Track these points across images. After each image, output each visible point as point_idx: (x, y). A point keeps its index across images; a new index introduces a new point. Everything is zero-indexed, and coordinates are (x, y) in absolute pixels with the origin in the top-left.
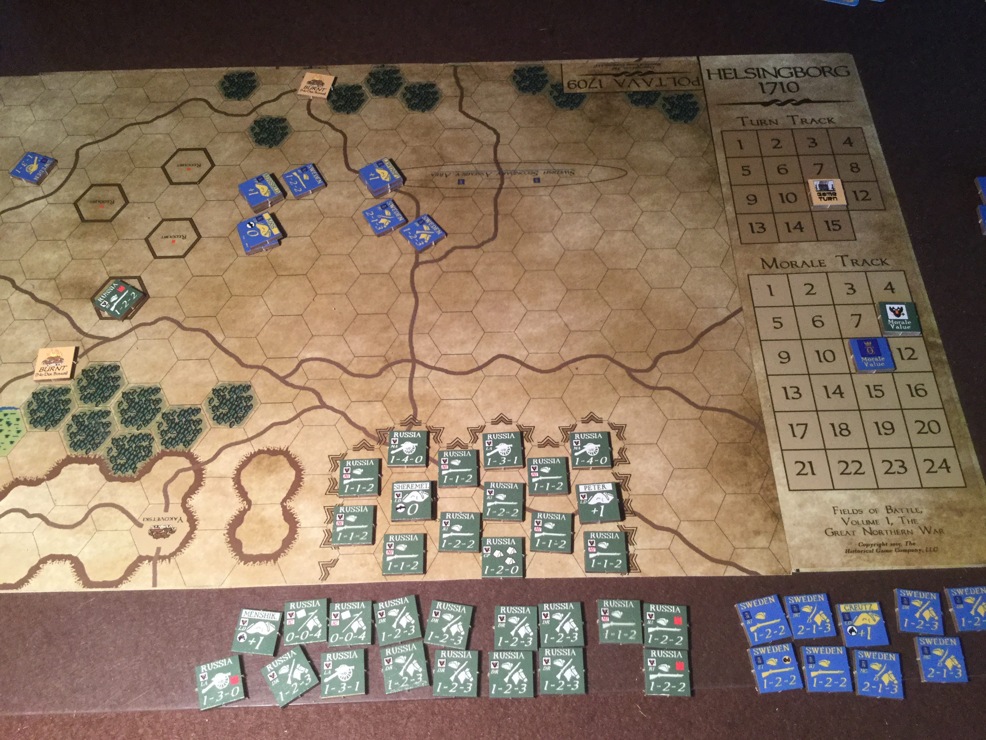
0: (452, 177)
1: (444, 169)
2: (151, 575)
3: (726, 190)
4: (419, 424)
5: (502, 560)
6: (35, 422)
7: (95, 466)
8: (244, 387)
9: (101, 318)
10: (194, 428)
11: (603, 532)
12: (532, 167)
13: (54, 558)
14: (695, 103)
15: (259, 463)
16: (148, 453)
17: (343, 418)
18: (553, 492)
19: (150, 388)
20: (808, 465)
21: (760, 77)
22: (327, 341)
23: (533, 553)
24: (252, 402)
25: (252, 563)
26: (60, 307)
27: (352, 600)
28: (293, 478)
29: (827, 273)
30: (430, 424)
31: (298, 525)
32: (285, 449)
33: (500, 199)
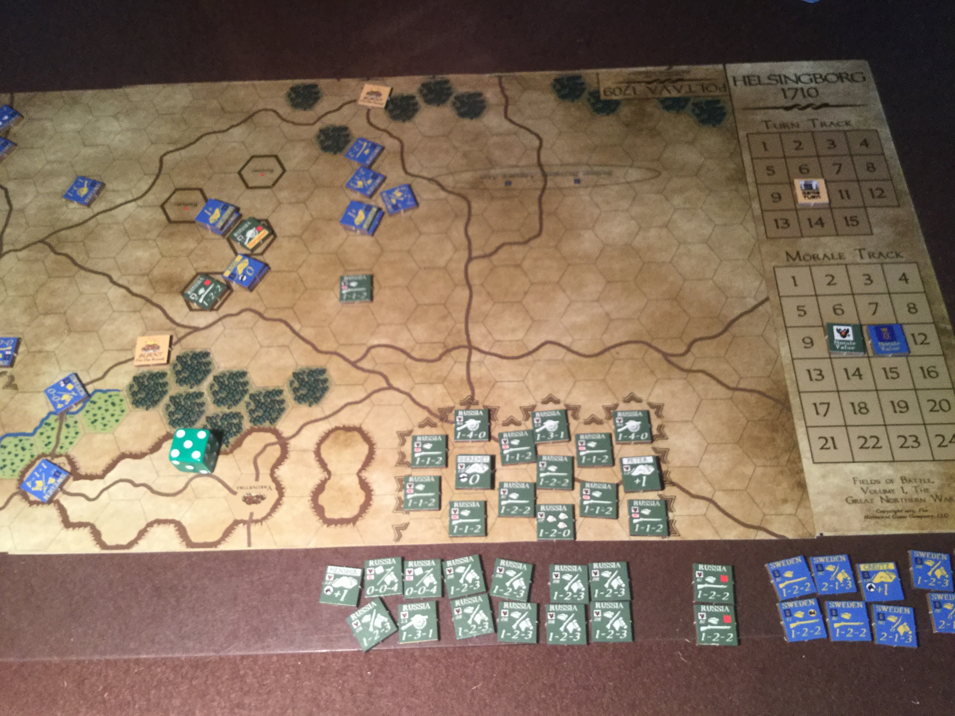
0: (499, 179)
1: (493, 172)
2: (245, 536)
3: (752, 189)
4: (477, 403)
5: (554, 525)
6: (137, 403)
8: (320, 371)
9: (191, 309)
10: (278, 407)
11: (645, 500)
12: (572, 169)
13: (159, 522)
14: (722, 108)
15: (337, 438)
16: (239, 429)
17: (408, 398)
18: (599, 464)
19: (238, 372)
20: (830, 441)
21: (782, 83)
22: (391, 329)
23: (582, 519)
24: (328, 384)
25: (333, 525)
26: (155, 300)
27: (422, 558)
28: (366, 452)
29: (846, 265)
30: (487, 403)
31: (372, 493)
32: (358, 426)
33: (544, 199)
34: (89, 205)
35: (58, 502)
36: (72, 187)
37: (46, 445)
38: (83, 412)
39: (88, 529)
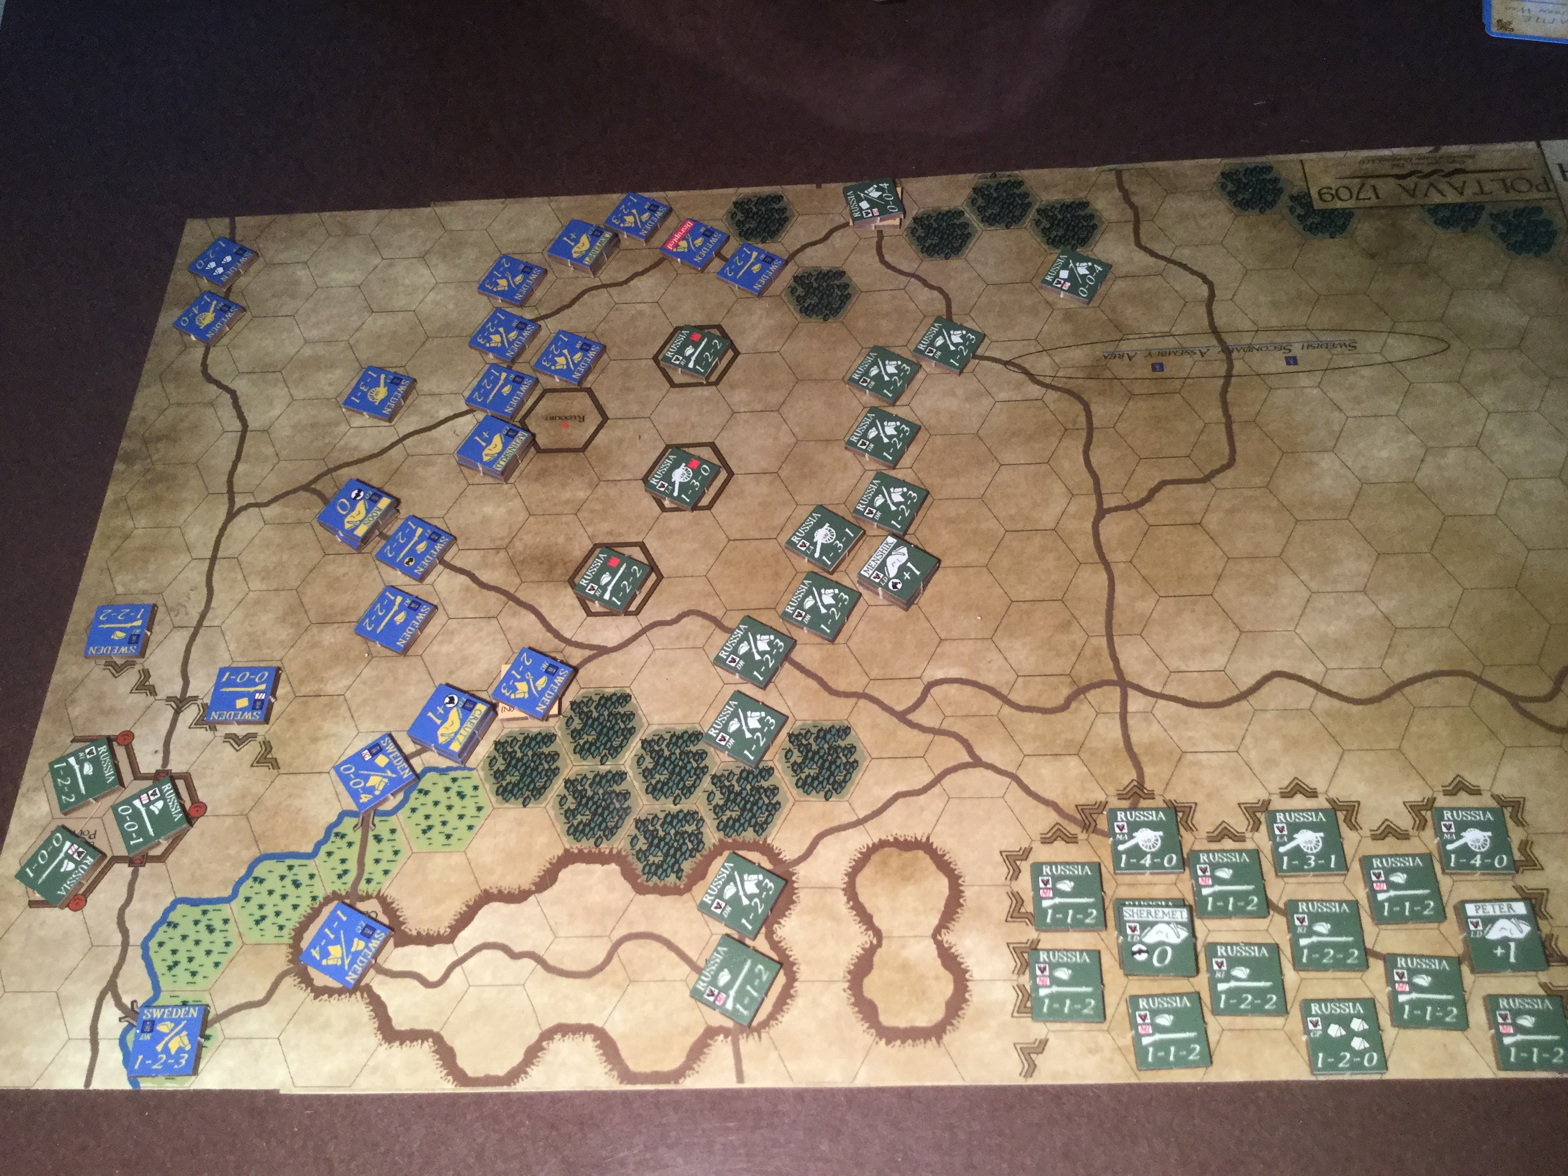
0: (1139, 359)
1: (1124, 346)
2: (731, 1062)
4: (1151, 796)
5: (1344, 1043)
6: (505, 793)
7: (614, 867)
8: (838, 731)
9: (589, 613)
10: (767, 801)
11: (1521, 995)
12: (1280, 339)
13: (564, 1030)
14: (1549, 223)
15: (885, 863)
16: (698, 845)
17: (1014, 784)
18: (1416, 918)
19: (686, 732)
22: (967, 648)
23: (1395, 1031)
24: (855, 756)
25: (899, 1042)
26: (520, 595)
28: (946, 891)
30: (1170, 796)
31: (967, 976)
32: (924, 840)
33: (1229, 396)
34: (390, 419)
35: (368, 989)
36: (357, 388)
37: (340, 876)
38: (405, 811)
39: (428, 1045)
